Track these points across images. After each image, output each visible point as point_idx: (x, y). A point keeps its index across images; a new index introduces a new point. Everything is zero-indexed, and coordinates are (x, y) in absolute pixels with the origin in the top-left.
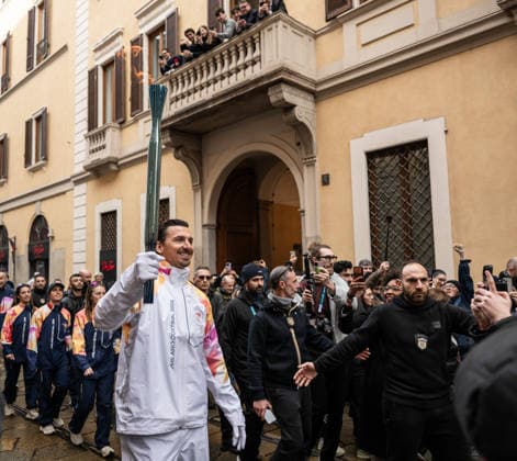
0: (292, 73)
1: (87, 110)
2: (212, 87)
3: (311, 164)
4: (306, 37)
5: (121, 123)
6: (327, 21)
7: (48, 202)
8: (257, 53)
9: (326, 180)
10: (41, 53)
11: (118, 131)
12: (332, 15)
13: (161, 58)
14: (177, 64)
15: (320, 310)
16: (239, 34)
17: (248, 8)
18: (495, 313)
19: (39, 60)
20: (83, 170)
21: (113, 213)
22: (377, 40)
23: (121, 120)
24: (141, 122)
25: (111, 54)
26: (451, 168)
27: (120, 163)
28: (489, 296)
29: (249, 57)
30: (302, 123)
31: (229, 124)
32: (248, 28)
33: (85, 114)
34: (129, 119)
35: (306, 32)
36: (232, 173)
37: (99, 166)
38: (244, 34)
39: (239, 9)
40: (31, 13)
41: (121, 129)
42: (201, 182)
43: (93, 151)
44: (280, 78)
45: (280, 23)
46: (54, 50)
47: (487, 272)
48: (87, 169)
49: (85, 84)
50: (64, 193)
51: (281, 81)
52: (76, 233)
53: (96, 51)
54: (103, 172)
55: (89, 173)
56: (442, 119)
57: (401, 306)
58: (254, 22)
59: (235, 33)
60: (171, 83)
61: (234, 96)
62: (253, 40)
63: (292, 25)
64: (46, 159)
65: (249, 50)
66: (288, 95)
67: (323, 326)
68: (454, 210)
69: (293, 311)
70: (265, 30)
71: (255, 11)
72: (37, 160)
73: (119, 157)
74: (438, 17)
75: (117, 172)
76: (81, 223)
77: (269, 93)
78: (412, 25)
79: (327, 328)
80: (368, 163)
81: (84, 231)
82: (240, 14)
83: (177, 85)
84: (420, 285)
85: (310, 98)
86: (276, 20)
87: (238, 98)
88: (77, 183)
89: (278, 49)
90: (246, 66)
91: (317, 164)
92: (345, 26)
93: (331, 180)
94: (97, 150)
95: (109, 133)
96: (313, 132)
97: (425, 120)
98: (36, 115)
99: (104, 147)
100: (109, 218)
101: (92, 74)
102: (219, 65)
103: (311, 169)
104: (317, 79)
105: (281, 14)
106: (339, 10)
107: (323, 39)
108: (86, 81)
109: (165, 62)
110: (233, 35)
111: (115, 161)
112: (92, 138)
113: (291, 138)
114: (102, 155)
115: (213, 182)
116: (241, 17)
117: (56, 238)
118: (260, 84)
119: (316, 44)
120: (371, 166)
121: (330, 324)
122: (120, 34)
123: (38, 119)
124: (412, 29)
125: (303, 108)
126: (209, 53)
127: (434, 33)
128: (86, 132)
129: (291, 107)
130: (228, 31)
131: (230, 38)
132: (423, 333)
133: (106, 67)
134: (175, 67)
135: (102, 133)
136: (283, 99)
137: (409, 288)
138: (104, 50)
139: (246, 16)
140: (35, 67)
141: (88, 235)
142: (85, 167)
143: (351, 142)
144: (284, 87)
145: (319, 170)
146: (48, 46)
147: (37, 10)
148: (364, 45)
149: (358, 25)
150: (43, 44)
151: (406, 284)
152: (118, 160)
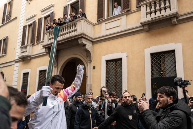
0: (86, 35)
1: (21, 39)
2: (62, 36)
3: (90, 62)
4: (91, 25)
5: (33, 44)
6: (97, 21)
7: (5, 68)
8: (76, 28)
9: (94, 68)
10: (7, 18)
11: (31, 47)
12: (99, 20)
13: (47, 25)
14: (52, 28)
15: (102, 108)
16: (71, 22)
17: (74, 14)
18: (144, 107)
19: (7, 20)
20: (18, 58)
21: (28, 73)
22: (113, 28)
23: (33, 43)
24: (40, 44)
25: (32, 22)
26: (128, 67)
27: (31, 57)
28: (143, 102)
29: (73, 29)
30: (88, 50)
31: (67, 48)
32: (74, 20)
33: (21, 40)
34: (36, 43)
35: (91, 24)
36: (67, 63)
37: (24, 57)
38: (73, 22)
39: (71, 14)
40: (6, 5)
41: (33, 46)
42: (57, 65)
43: (22, 52)
44: (82, 36)
45: (83, 20)
46: (12, 18)
47: (144, 95)
48: (20, 58)
49: (22, 30)
50: (11, 65)
51: (82, 37)
52: (14, 79)
53: (27, 20)
54: (25, 60)
55: (20, 60)
56: (126, 53)
57: (123, 106)
58: (76, 18)
59: (70, 21)
60: (49, 34)
61: (68, 40)
62: (75, 24)
63: (87, 21)
64: (6, 53)
65: (74, 27)
66: (84, 42)
67: (102, 113)
68: (128, 78)
69: (92, 108)
70: (79, 22)
71: (76, 15)
72: (2, 54)
73: (31, 55)
74: (126, 25)
75: (30, 60)
76: (16, 76)
77: (79, 40)
78: (120, 26)
79: (103, 114)
80: (106, 63)
81: (17, 79)
82: (72, 16)
83: (51, 34)
84: (128, 98)
85: (91, 43)
86: (82, 19)
87: (69, 41)
88: (16, 62)
89: (82, 28)
90: (72, 31)
91: (92, 62)
92: (102, 23)
93: (96, 68)
94: (24, 52)
95: (28, 47)
96: (91, 53)
97: (122, 53)
98: (4, 39)
99: (26, 51)
100: (26, 75)
101: (25, 27)
102: (65, 30)
103: (90, 64)
104: (93, 37)
105: (84, 18)
106: (101, 19)
107: (96, 26)
108: (22, 29)
109: (48, 27)
110: (69, 22)
111: (30, 56)
112: (22, 48)
113: (85, 54)
114: (25, 54)
115: (61, 65)
116: (72, 17)
117: (6, 80)
118: (76, 37)
119: (94, 28)
120: (107, 65)
121: (104, 113)
122: (35, 16)
123: (4, 40)
124: (120, 27)
125: (89, 46)
126: (62, 26)
127: (125, 29)
128: (21, 46)
129: (85, 45)
130: (67, 21)
131: (68, 23)
132: (131, 114)
133: (30, 26)
134: (51, 29)
135: (26, 47)
136: (83, 43)
137: (125, 100)
138: (29, 20)
139: (74, 17)
140: (5, 23)
141: (18, 80)
142: (19, 57)
143: (102, 57)
144: (83, 39)
145: (92, 65)
146: (11, 16)
147: (8, 4)
148: (107, 30)
149: (106, 24)
150: (9, 15)
151: (124, 99)
152: (31, 56)
